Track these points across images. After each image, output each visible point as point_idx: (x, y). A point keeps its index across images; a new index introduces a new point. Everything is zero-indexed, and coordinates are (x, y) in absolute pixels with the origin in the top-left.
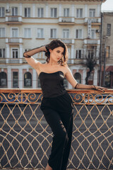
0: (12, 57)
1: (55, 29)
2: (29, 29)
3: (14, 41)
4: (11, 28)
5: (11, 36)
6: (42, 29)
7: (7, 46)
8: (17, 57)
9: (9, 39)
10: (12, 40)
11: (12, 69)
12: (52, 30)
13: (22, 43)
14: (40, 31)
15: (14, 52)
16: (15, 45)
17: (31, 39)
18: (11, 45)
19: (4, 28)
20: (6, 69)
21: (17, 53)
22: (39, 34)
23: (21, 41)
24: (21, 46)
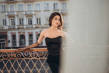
0: (28, 24)
1: (57, 4)
2: (39, 4)
3: (29, 13)
4: (27, 4)
5: (27, 10)
6: (48, 4)
7: (25, 17)
8: (31, 24)
9: (25, 12)
10: (27, 13)
11: (28, 33)
12: (54, 4)
13: (35, 14)
14: (46, 6)
15: (29, 21)
16: (30, 16)
17: (40, 11)
18: (27, 16)
19: (22, 5)
20: (24, 32)
21: (31, 21)
22: (45, 7)
23: (33, 13)
24: (34, 16)
